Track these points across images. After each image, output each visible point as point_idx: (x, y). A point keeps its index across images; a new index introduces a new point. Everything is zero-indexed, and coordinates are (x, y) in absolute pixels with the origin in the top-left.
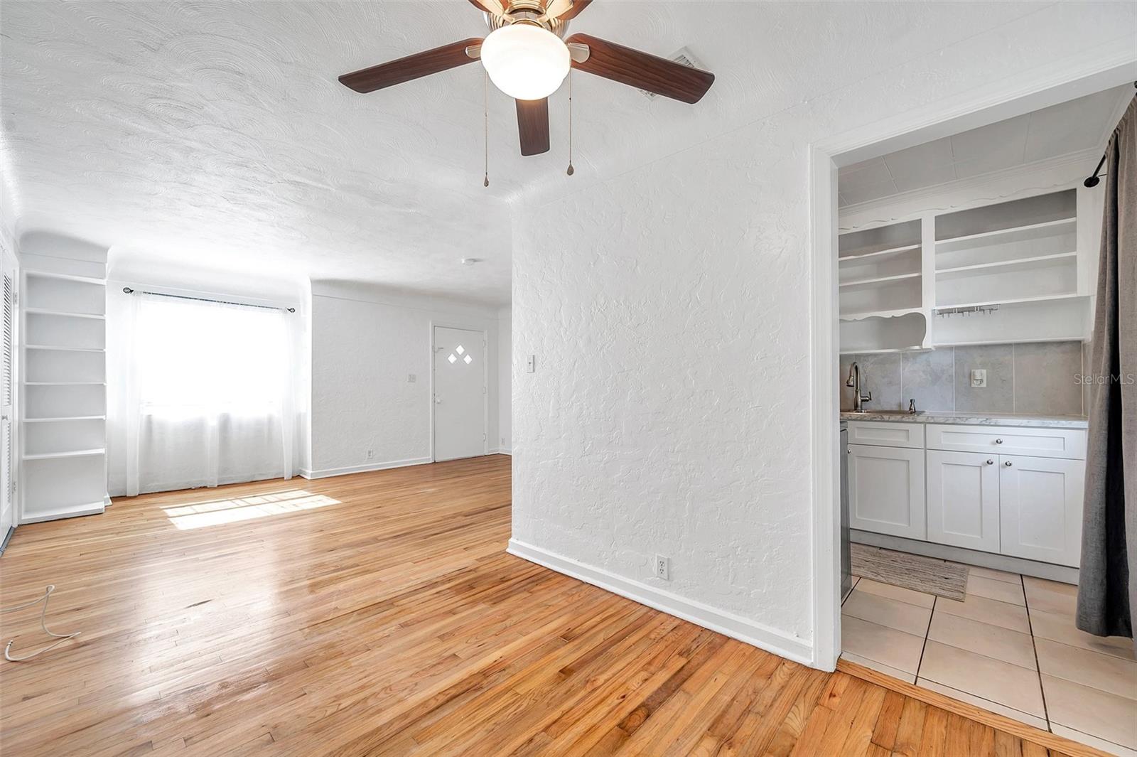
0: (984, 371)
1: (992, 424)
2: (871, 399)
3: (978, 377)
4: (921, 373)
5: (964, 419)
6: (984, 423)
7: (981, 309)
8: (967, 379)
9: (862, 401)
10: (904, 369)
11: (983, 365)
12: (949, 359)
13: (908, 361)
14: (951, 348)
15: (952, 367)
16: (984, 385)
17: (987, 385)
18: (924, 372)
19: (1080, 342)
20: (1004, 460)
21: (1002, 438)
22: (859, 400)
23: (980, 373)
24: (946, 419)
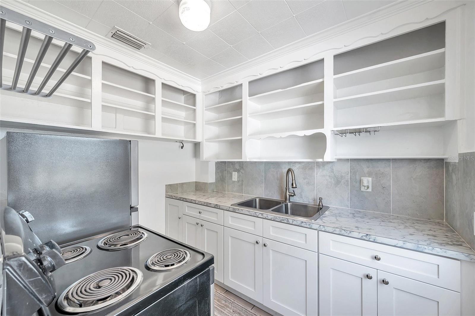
0: (370, 179)
1: (371, 240)
2: (295, 195)
3: (365, 183)
4: (328, 178)
5: (348, 232)
6: (364, 238)
7: (367, 131)
8: (358, 184)
9: (290, 196)
10: (317, 174)
11: (370, 175)
12: (347, 167)
13: (320, 168)
14: (347, 160)
15: (348, 174)
16: (370, 190)
17: (372, 190)
18: (329, 176)
19: (442, 160)
20: (382, 277)
21: (379, 255)
22: (288, 196)
23: (367, 181)
24: (334, 229)
